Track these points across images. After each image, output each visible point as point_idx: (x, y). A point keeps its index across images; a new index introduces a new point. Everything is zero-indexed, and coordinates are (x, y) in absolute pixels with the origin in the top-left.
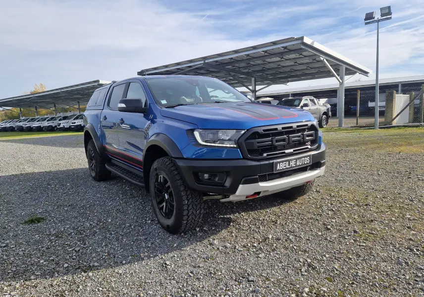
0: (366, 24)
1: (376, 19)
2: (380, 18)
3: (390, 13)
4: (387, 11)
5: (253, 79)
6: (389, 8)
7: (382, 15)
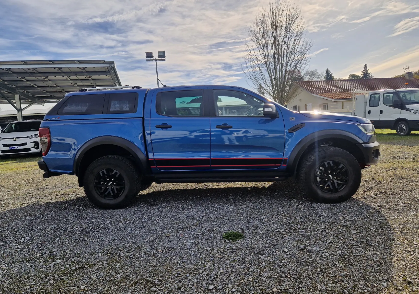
0: (148, 60)
1: (154, 58)
2: (157, 58)
3: (164, 56)
4: (162, 54)
5: (17, 96)
6: (164, 52)
7: (159, 57)
